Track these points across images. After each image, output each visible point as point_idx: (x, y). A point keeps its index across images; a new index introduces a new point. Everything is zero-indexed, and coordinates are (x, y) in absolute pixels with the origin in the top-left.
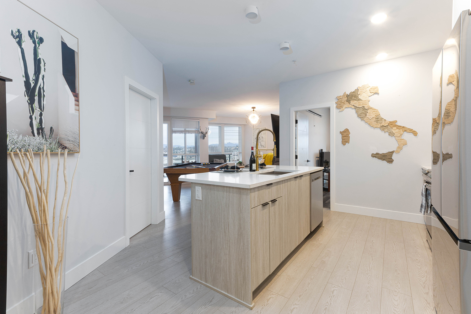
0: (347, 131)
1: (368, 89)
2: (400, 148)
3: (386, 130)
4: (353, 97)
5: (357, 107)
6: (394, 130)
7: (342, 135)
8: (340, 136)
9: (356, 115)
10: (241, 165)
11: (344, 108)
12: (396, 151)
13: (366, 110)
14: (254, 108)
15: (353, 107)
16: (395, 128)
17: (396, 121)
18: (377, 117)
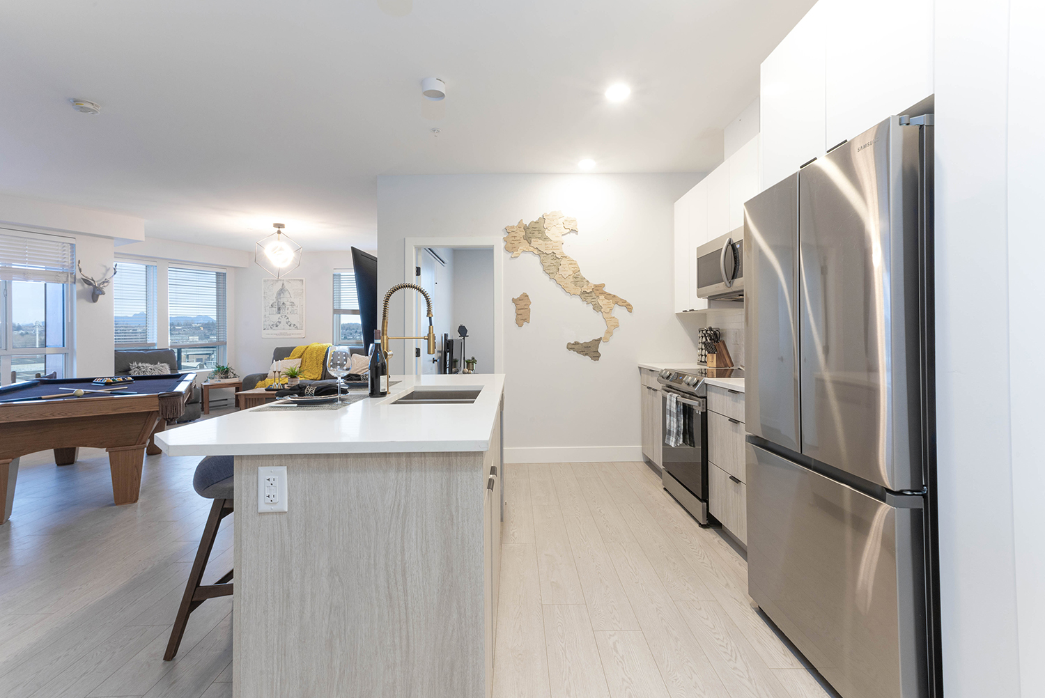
0: (525, 297)
1: (561, 221)
2: (609, 333)
3: (589, 299)
4: (536, 233)
5: (543, 253)
6: (602, 301)
7: (516, 305)
8: (513, 307)
9: (541, 268)
10: (227, 377)
11: (519, 251)
12: (605, 338)
13: (557, 260)
14: (279, 226)
15: (536, 252)
16: (602, 297)
17: (603, 285)
18: (575, 276)
